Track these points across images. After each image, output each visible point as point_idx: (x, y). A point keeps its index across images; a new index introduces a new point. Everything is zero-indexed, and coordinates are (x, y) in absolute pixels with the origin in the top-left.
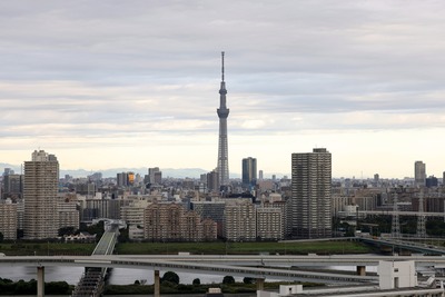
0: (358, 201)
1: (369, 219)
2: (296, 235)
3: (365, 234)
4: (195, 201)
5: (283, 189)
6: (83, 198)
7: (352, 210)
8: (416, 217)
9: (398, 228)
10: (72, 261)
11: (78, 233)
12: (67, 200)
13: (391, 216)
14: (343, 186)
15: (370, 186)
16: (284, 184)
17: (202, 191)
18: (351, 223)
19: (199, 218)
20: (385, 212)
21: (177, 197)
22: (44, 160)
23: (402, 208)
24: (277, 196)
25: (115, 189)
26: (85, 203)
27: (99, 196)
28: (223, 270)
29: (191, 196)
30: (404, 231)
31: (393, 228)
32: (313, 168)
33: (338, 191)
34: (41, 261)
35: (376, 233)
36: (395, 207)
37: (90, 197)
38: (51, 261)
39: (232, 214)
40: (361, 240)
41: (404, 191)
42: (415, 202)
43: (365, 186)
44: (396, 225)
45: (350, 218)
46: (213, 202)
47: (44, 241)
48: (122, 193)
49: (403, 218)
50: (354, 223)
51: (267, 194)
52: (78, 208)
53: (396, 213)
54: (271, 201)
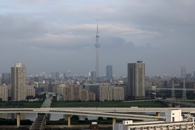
0: (157, 84)
1: (162, 91)
2: (130, 99)
3: (159, 98)
4: (86, 84)
5: (124, 78)
6: (37, 83)
7: (154, 88)
8: (182, 91)
9: (174, 95)
10: (32, 110)
11: (34, 98)
12: (30, 84)
13: (171, 91)
14: (150, 77)
15: (162, 77)
16: (124, 77)
17: (88, 80)
18: (153, 93)
19: (87, 91)
20: (169, 89)
21: (78, 82)
22: (20, 66)
23: (176, 87)
24: (121, 82)
25: (51, 79)
26: (38, 85)
27: (44, 82)
28: (98, 114)
29: (84, 82)
30: (177, 97)
31: (172, 96)
32: (137, 70)
33: (148, 80)
34: (19, 110)
35: (164, 97)
36: (173, 86)
37: (40, 83)
38: (23, 110)
39: (102, 90)
40: (158, 101)
41: (177, 79)
42: (182, 84)
43: (160, 78)
44: (173, 94)
45: (153, 91)
46: (93, 85)
47: (20, 102)
48: (54, 81)
49: (176, 91)
50: (155, 94)
51: (117, 81)
52: (35, 87)
53: (173, 89)
54: (119, 84)
